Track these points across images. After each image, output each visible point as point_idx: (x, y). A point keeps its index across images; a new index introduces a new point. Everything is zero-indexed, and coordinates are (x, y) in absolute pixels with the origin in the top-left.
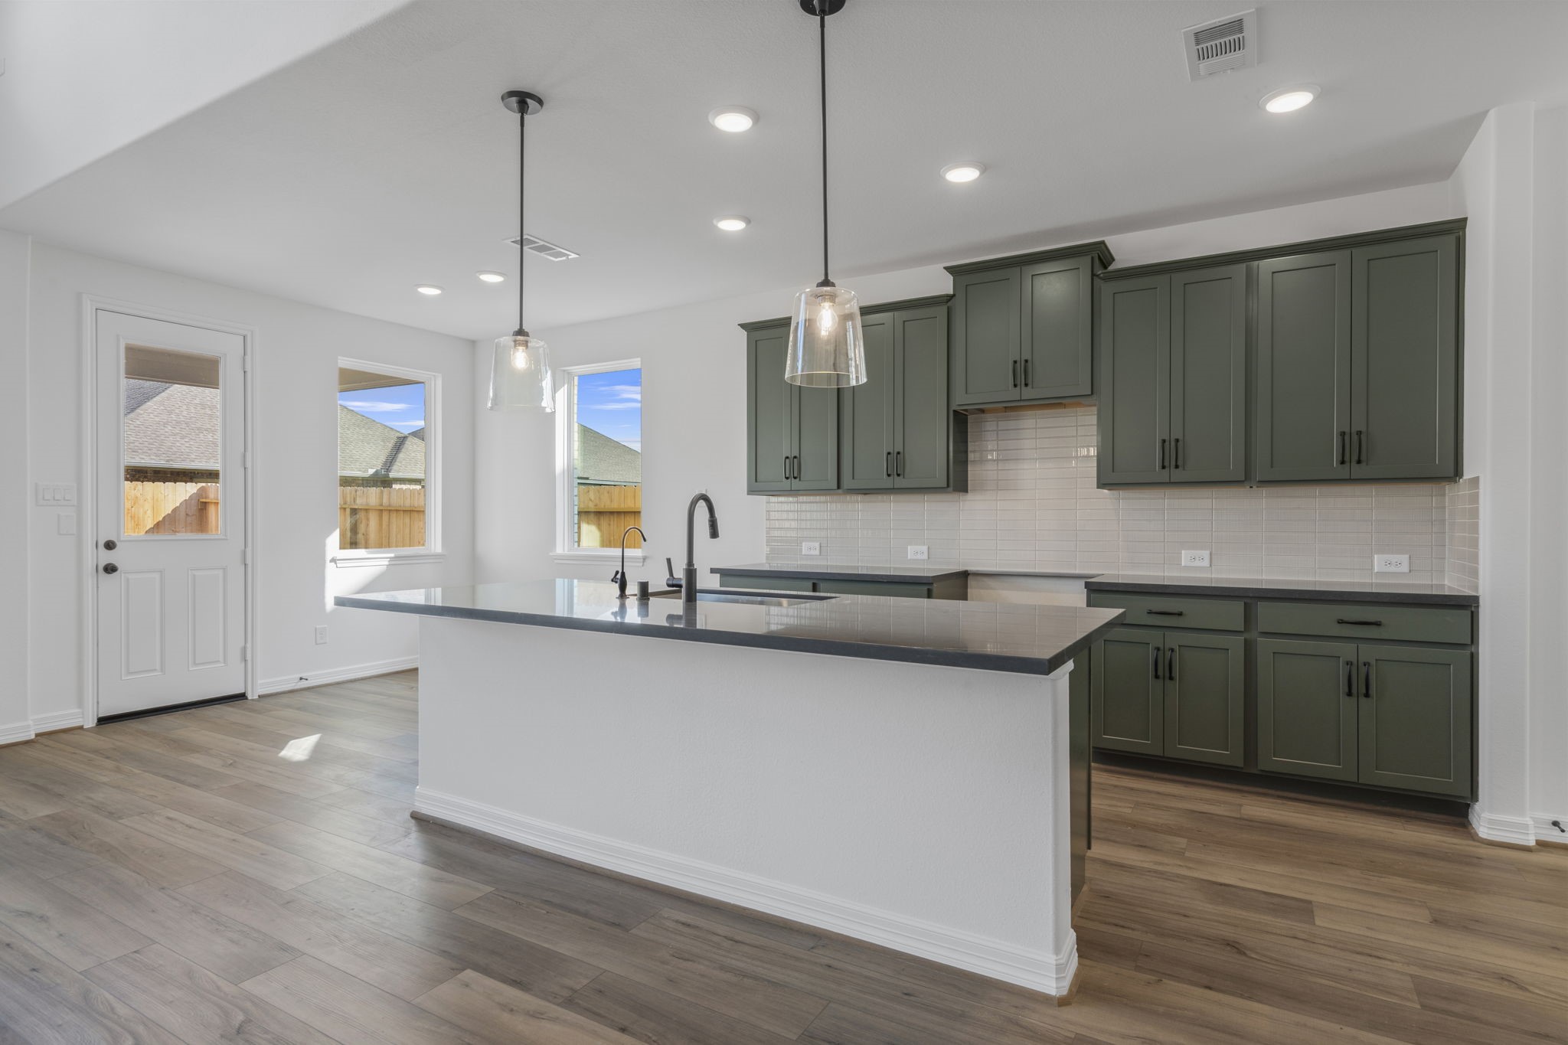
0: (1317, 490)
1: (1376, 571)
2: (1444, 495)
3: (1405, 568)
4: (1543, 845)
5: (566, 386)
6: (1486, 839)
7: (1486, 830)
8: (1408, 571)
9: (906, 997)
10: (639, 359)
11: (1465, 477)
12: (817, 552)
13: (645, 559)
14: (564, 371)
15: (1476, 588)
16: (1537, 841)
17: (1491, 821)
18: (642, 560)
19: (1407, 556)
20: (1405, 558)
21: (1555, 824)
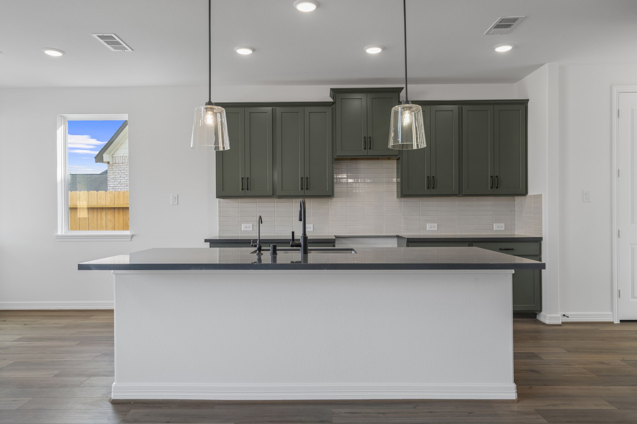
0: (475, 198)
1: (494, 230)
2: (515, 201)
3: (503, 229)
4: (563, 323)
5: (63, 126)
6: (549, 324)
7: (548, 321)
8: (504, 230)
9: (470, 414)
10: (127, 114)
11: (528, 194)
12: (251, 229)
13: (132, 236)
14: (61, 116)
15: (542, 234)
16: (562, 322)
17: (550, 317)
18: (130, 237)
19: (504, 224)
20: (503, 225)
21: (564, 315)
